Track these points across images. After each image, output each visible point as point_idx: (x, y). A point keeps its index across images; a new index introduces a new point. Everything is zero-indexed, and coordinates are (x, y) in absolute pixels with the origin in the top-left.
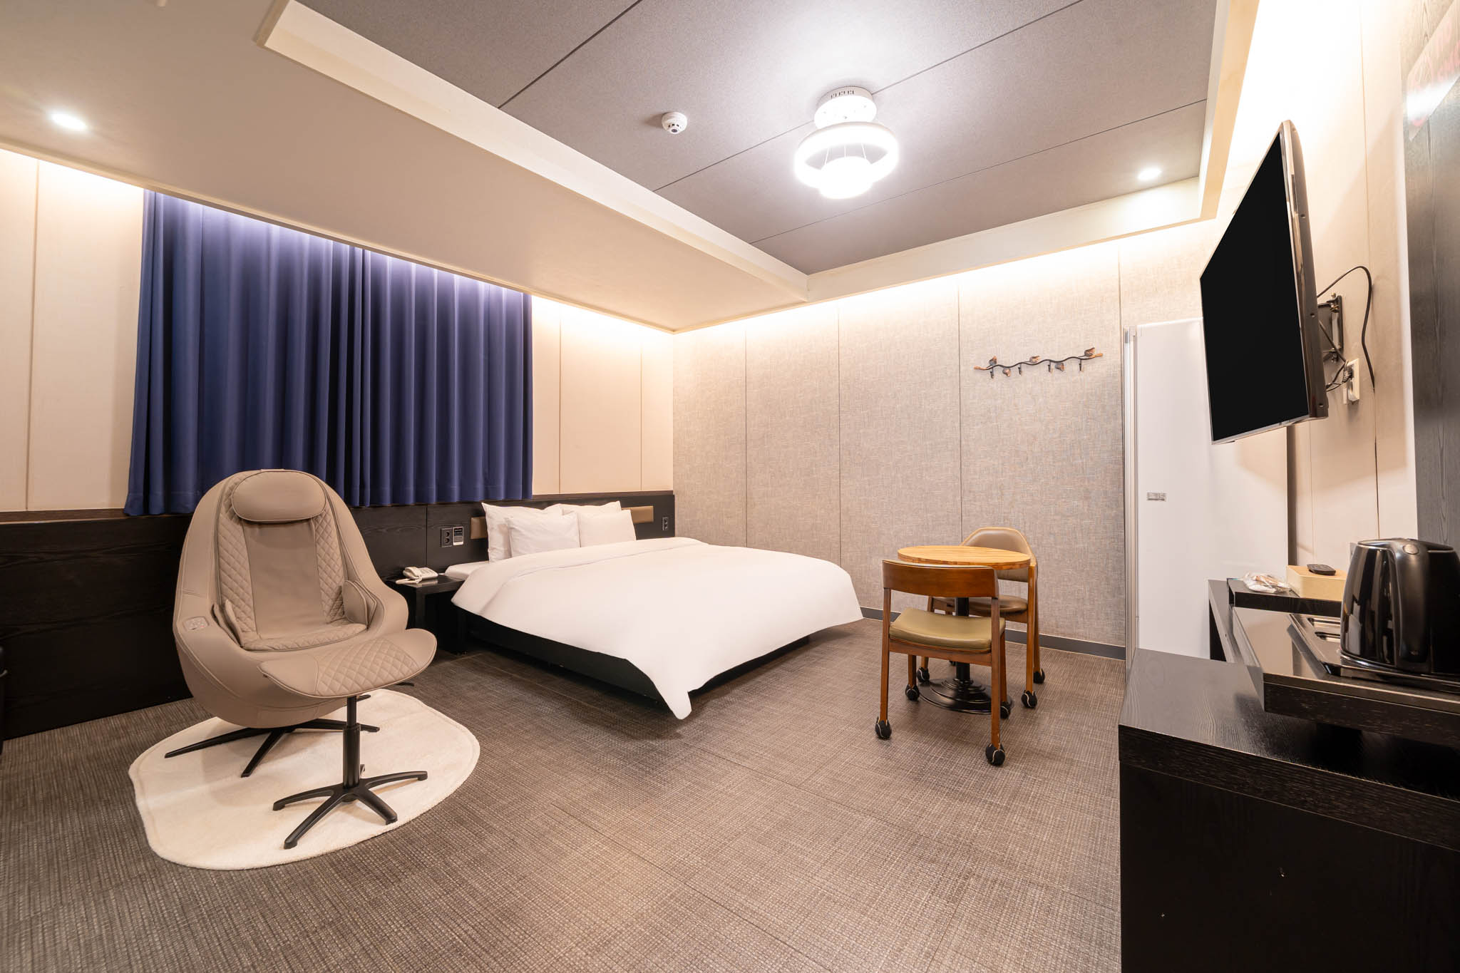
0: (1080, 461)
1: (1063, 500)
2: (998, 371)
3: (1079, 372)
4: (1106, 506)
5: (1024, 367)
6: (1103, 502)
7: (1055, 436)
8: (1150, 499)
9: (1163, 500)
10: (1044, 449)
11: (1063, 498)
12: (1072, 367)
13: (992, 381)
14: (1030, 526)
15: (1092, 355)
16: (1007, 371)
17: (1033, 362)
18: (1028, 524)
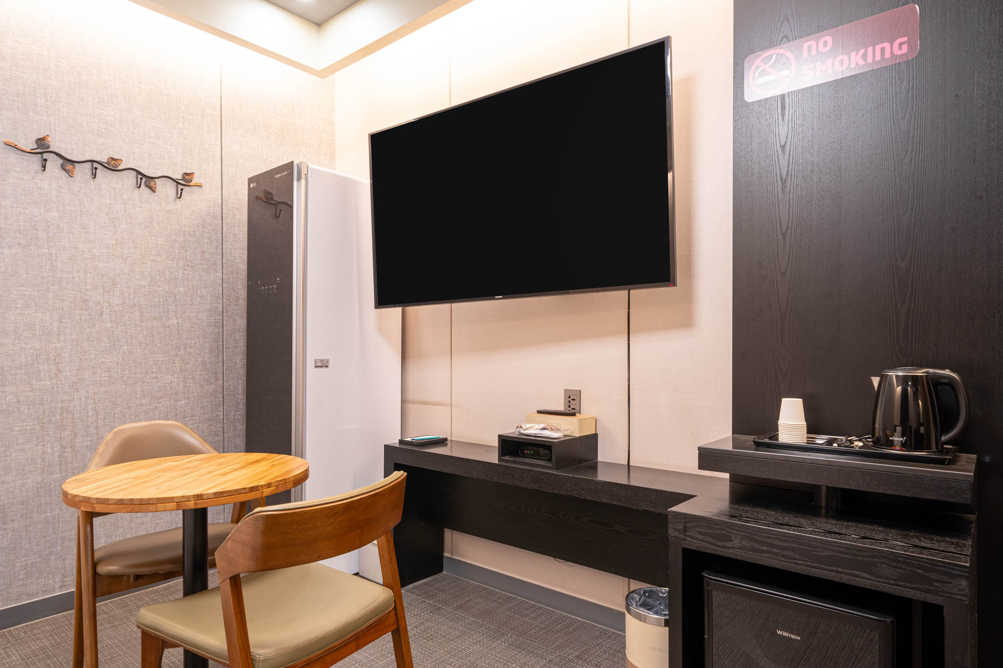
0: (175, 321)
1: (153, 375)
2: (54, 164)
3: (175, 200)
4: (204, 379)
5: (101, 171)
6: (201, 375)
7: (143, 283)
8: (317, 367)
9: (327, 367)
10: (127, 301)
11: (153, 373)
12: (166, 190)
13: (41, 176)
14: (104, 418)
15: (191, 181)
16: (69, 167)
17: (112, 166)
18: (101, 416)
